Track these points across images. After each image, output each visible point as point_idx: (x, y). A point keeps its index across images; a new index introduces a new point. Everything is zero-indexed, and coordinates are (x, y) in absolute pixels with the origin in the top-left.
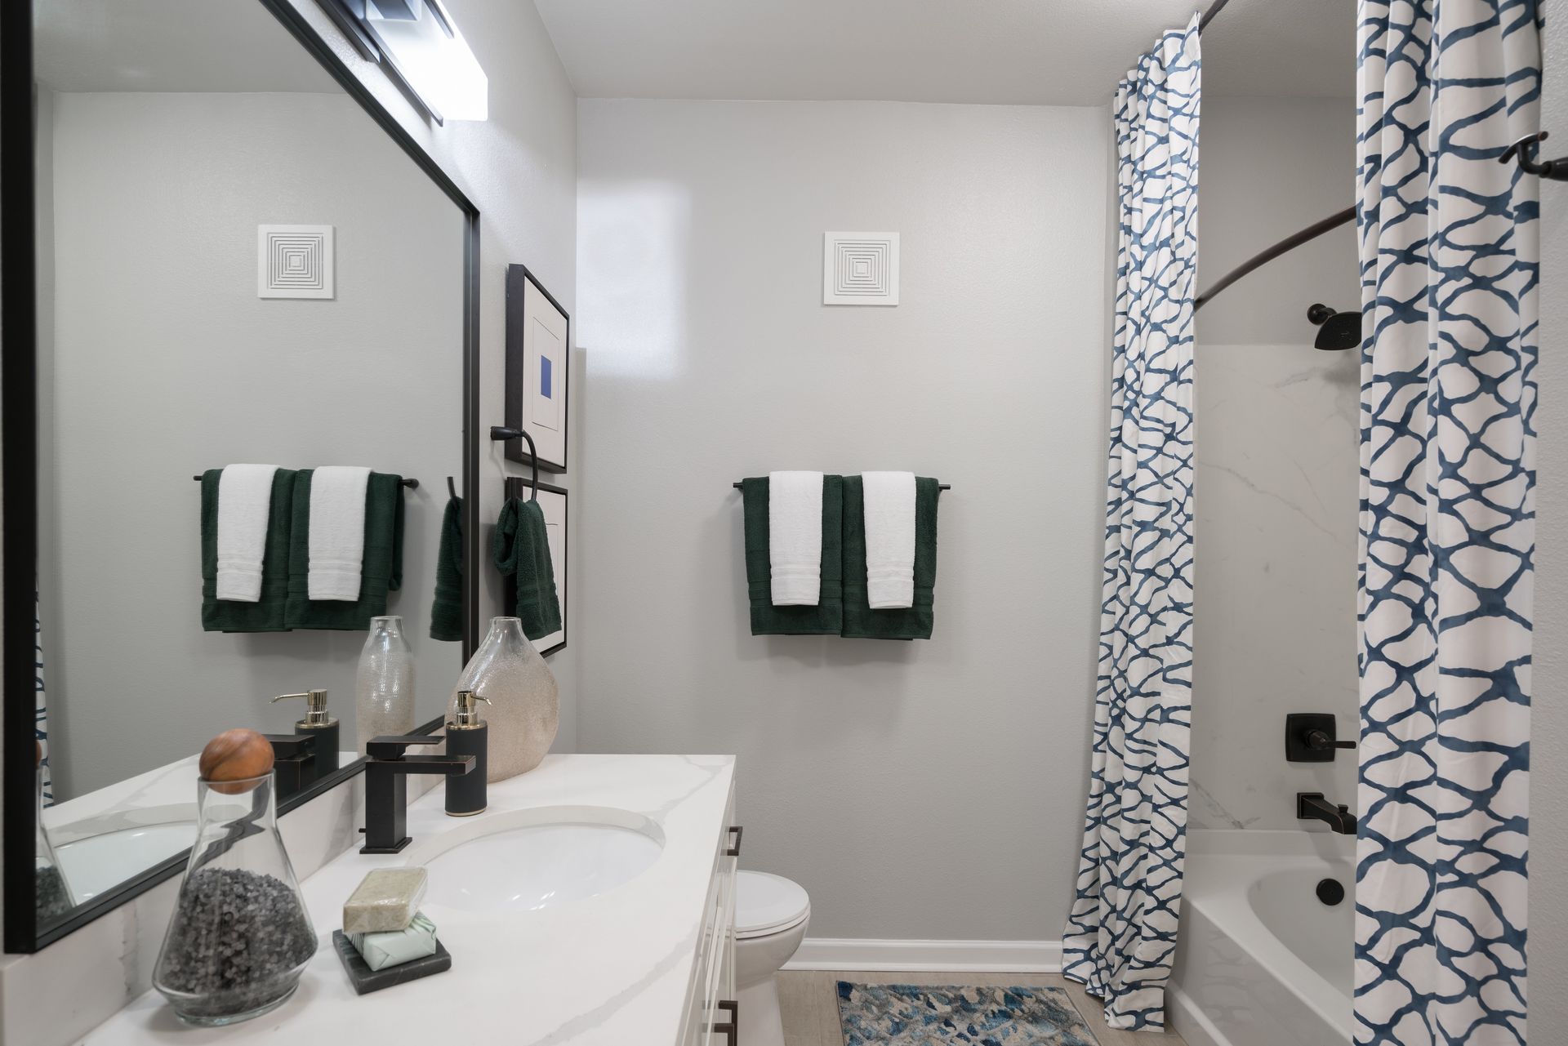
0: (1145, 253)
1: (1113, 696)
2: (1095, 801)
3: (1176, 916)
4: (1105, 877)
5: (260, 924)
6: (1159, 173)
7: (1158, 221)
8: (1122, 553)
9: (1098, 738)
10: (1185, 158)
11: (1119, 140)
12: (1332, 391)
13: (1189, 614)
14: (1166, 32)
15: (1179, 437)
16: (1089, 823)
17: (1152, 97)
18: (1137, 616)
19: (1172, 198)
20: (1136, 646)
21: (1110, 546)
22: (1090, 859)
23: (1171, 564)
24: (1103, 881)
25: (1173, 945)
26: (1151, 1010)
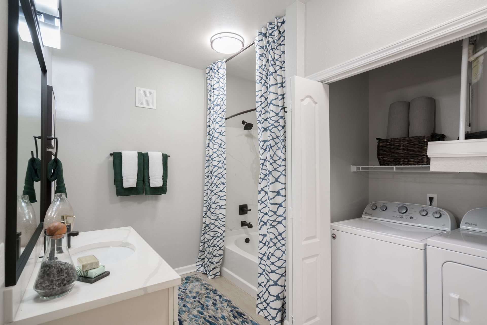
0: (214, 106)
1: (208, 204)
2: (204, 229)
3: (223, 250)
4: (206, 246)
5: (70, 269)
6: (217, 89)
7: (217, 100)
8: (210, 172)
9: (204, 214)
10: (223, 88)
11: (207, 79)
12: (246, 138)
13: (225, 185)
14: (219, 60)
15: (223, 147)
16: (202, 234)
17: (216, 73)
18: (214, 186)
19: (220, 95)
20: (214, 193)
21: (206, 170)
22: (203, 243)
23: (221, 174)
24: (206, 247)
25: (222, 257)
26: (217, 273)
